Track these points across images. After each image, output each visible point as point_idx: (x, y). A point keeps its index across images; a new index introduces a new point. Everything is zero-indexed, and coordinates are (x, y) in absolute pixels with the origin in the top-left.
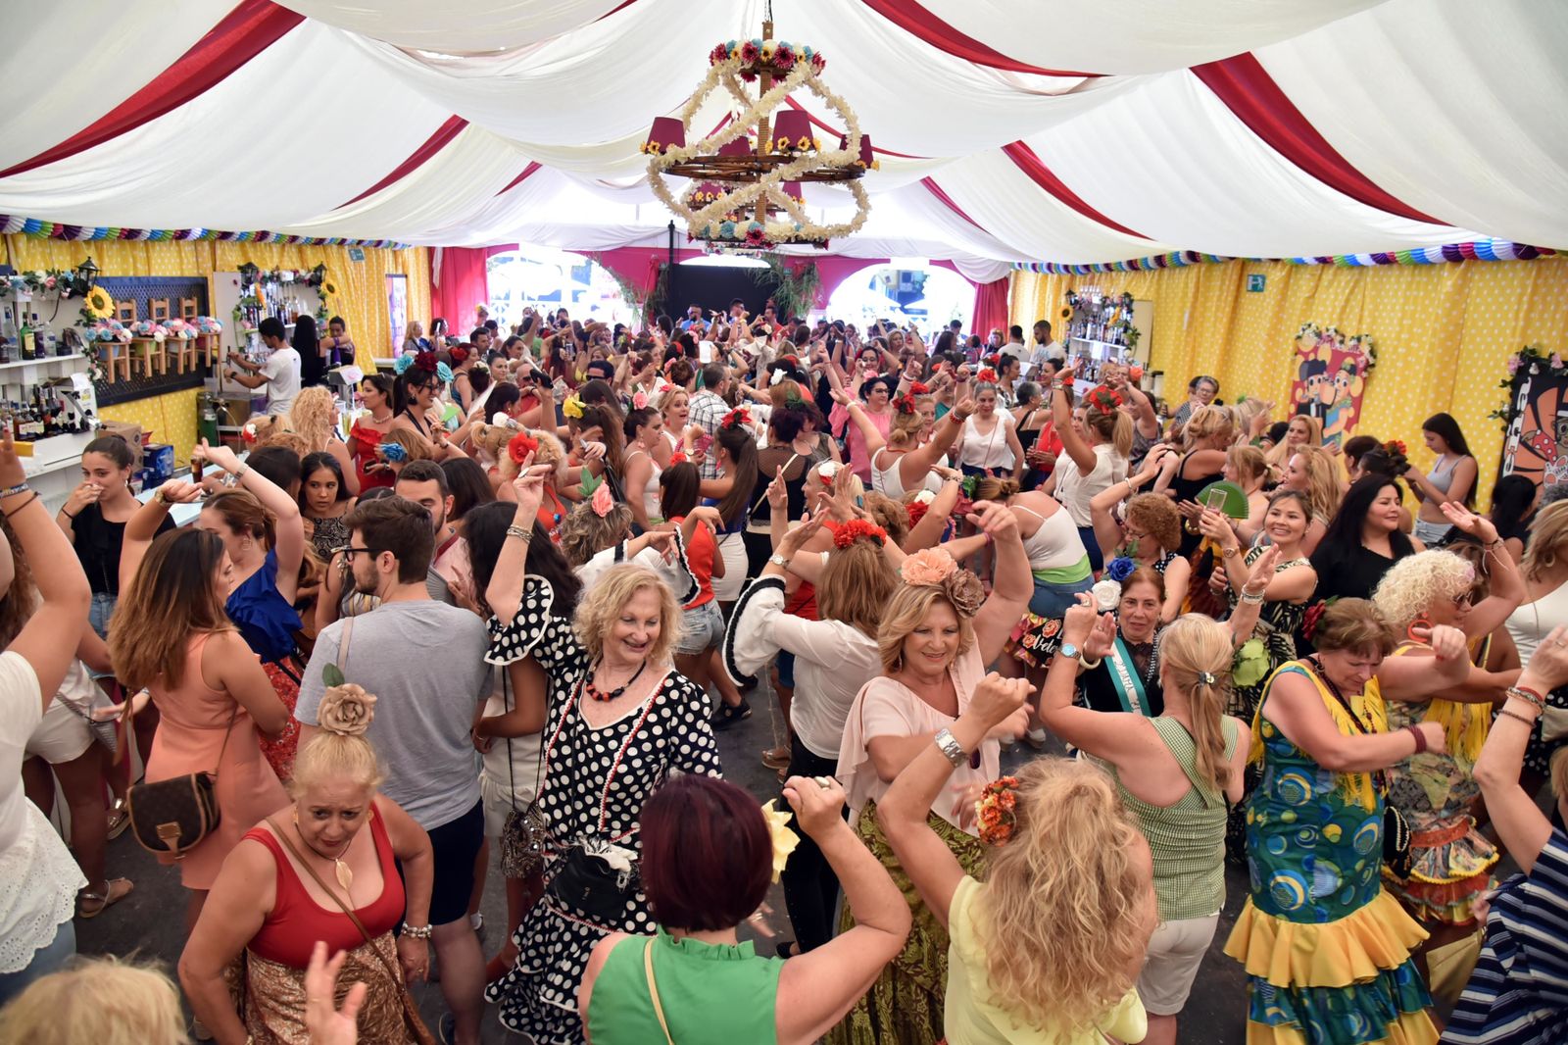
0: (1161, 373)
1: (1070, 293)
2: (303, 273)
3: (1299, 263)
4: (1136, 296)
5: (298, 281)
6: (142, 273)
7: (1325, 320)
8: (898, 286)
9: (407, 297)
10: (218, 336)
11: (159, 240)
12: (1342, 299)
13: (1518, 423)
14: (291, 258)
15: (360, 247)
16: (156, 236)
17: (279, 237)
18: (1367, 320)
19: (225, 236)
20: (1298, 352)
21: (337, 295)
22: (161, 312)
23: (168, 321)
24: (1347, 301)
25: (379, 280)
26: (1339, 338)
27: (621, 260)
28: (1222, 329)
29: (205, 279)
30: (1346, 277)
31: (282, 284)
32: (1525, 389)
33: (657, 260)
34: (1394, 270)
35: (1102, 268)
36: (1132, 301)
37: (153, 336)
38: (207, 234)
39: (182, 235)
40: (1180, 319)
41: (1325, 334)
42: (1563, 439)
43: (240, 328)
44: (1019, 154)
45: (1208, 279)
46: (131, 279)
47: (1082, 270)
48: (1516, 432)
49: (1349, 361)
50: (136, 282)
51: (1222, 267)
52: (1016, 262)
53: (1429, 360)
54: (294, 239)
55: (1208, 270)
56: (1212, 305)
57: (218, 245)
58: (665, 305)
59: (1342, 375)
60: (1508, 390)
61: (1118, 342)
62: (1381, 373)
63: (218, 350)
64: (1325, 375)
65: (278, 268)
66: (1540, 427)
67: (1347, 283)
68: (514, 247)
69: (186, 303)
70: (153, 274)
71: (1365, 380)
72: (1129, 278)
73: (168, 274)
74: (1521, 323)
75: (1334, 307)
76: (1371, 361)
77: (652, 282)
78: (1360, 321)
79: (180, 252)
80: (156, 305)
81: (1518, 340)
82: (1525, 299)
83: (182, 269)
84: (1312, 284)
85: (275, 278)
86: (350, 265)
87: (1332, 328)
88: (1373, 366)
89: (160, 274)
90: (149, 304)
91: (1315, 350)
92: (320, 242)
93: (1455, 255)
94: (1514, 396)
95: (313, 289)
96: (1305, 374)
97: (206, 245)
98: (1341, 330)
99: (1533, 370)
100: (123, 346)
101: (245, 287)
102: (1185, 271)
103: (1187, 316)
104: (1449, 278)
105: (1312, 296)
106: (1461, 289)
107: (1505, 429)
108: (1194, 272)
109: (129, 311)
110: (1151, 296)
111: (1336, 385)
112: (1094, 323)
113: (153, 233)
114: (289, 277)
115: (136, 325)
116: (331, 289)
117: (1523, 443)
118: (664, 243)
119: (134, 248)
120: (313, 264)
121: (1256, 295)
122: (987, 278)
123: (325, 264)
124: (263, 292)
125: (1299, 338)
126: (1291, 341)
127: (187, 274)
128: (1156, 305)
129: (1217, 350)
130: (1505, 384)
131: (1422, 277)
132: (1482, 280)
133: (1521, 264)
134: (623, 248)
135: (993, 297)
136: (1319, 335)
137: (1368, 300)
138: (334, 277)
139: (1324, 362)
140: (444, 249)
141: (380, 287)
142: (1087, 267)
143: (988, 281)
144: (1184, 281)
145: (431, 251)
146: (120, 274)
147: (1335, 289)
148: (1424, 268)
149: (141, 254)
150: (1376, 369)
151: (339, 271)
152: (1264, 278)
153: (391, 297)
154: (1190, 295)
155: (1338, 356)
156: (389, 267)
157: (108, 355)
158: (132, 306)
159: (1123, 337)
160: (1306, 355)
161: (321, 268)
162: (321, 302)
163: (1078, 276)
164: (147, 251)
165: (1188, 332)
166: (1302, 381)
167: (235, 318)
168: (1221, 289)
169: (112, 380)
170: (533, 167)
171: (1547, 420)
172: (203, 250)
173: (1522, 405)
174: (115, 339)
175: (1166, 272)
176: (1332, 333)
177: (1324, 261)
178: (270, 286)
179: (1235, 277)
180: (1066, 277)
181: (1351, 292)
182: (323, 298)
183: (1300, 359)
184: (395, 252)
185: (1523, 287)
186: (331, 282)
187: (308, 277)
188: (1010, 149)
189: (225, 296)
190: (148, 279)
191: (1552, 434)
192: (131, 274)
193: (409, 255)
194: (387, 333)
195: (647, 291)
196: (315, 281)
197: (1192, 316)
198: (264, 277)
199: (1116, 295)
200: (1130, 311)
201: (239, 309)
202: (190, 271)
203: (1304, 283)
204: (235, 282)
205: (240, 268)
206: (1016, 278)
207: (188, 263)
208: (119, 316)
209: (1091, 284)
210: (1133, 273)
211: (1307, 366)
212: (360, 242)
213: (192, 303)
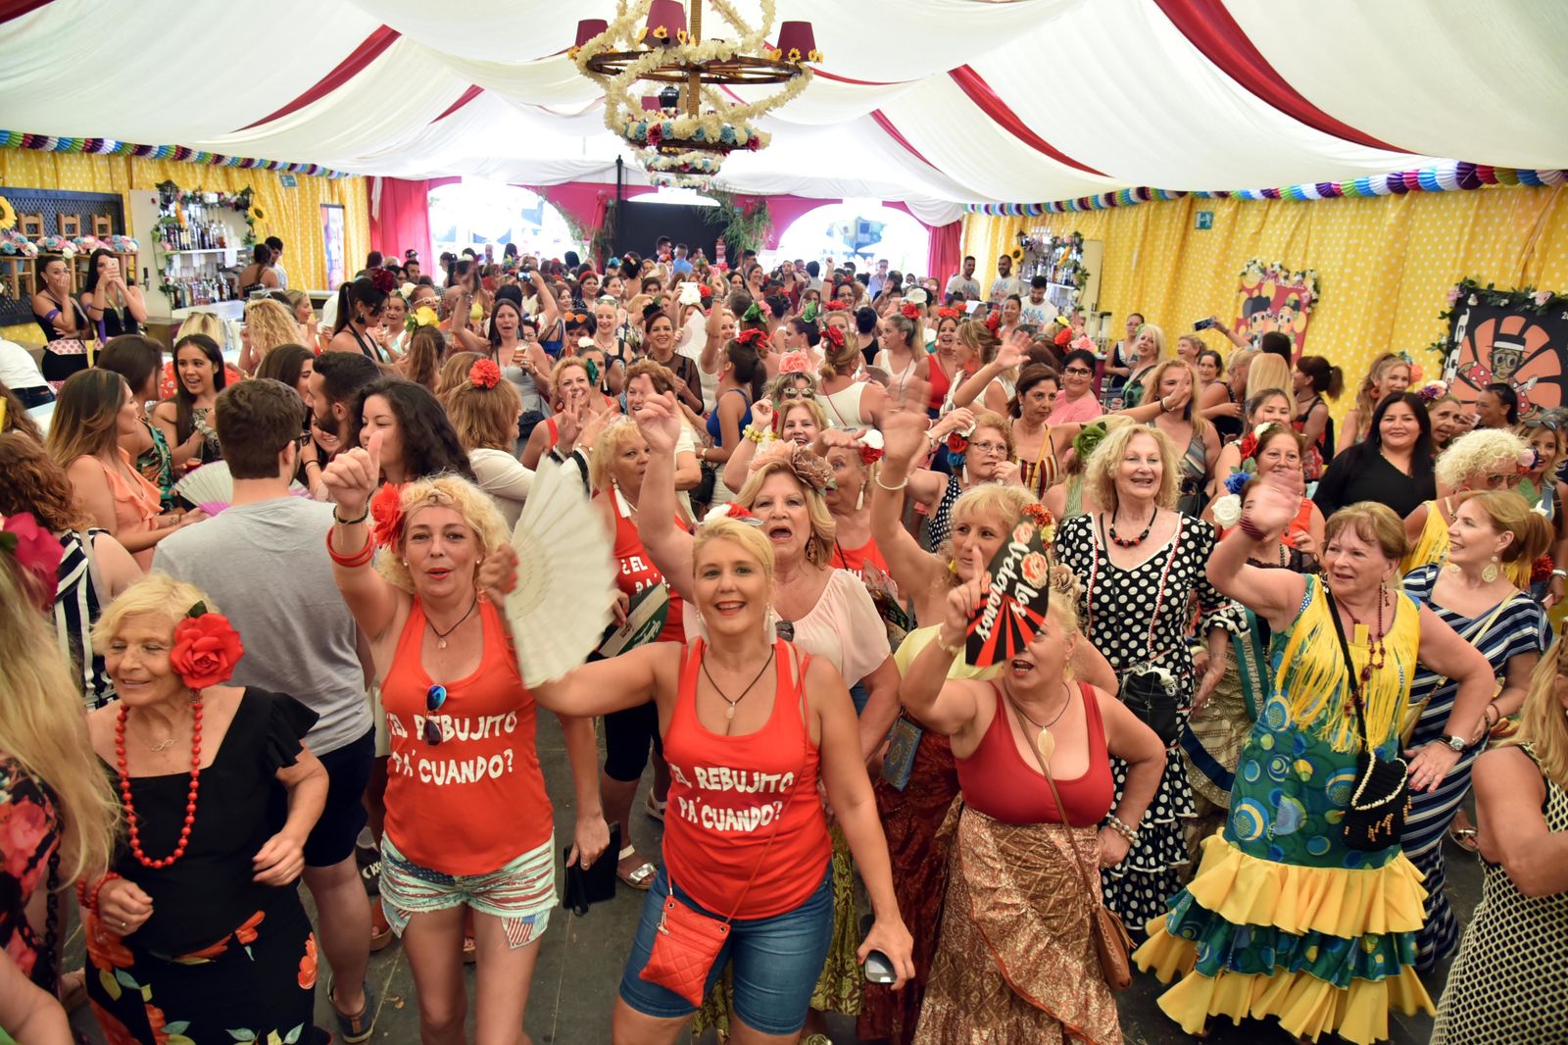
0: (1109, 314)
1: (1021, 234)
2: (228, 195)
3: (1246, 199)
4: (1086, 237)
5: (223, 203)
6: (50, 185)
7: (1271, 257)
8: (856, 237)
9: (345, 229)
10: (135, 255)
11: (69, 151)
12: (1288, 233)
13: (1455, 354)
14: (216, 180)
15: (292, 173)
16: (65, 146)
17: (202, 156)
18: (1312, 255)
19: (142, 150)
20: (1242, 289)
21: (265, 220)
22: (72, 228)
23: (79, 238)
24: (1293, 235)
25: (314, 210)
26: (1284, 273)
27: (567, 196)
28: (1169, 268)
29: (120, 197)
30: (1292, 212)
31: (206, 206)
32: (1464, 320)
33: (604, 196)
34: (1339, 205)
35: (1053, 208)
36: (1081, 241)
37: (61, 252)
38: (121, 146)
39: (94, 145)
40: (1129, 259)
41: (1269, 270)
42: (1499, 370)
43: (159, 249)
44: (966, 78)
45: (1158, 217)
46: (36, 191)
47: (1034, 211)
48: (1454, 364)
49: (1293, 297)
50: (41, 195)
51: (1172, 204)
52: (970, 203)
53: (1371, 295)
54: (219, 159)
55: (1158, 208)
56: (1160, 244)
57: (134, 161)
58: (612, 242)
59: (1286, 311)
60: (1447, 321)
61: (1067, 283)
62: (1322, 308)
63: (135, 271)
64: (1269, 311)
65: (200, 189)
66: (1476, 359)
67: (1294, 217)
68: (456, 180)
69: (99, 221)
70: (62, 188)
71: (1309, 317)
72: (1080, 218)
73: (79, 189)
74: (1462, 254)
75: (1280, 243)
76: (1315, 296)
77: (600, 218)
78: (1305, 256)
79: (92, 166)
80: (65, 221)
81: (1458, 271)
82: (1467, 230)
83: (94, 185)
84: (1259, 220)
85: (197, 198)
86: (281, 190)
87: (1277, 264)
88: (1316, 301)
89: (71, 189)
90: (58, 219)
91: (1260, 286)
92: (248, 163)
93: (1401, 186)
94: (1452, 328)
95: (240, 214)
96: (1249, 309)
97: (121, 160)
98: (1285, 266)
99: (1472, 301)
100: (29, 261)
101: (165, 207)
102: (1135, 210)
103: (1135, 256)
104: (1393, 209)
105: (1258, 233)
106: (1404, 221)
107: (1442, 362)
108: (1144, 210)
109: (36, 226)
110: (1101, 235)
111: (1280, 322)
112: (1044, 264)
113: (61, 141)
114: (212, 198)
115: (44, 240)
116: (259, 213)
117: (1460, 375)
118: (611, 179)
119: (40, 157)
120: (240, 187)
121: (1203, 233)
122: (940, 222)
123: (253, 188)
124: (185, 213)
125: (1244, 274)
126: (1237, 278)
127: (100, 190)
128: (1106, 245)
129: (1164, 289)
130: (1444, 315)
131: (1367, 209)
132: (1425, 210)
133: (1464, 195)
134: (570, 183)
135: (947, 239)
136: (1264, 271)
137: (1313, 234)
138: (263, 203)
139: (1268, 298)
140: (384, 179)
141: (314, 217)
142: (1038, 206)
143: (940, 224)
144: (1133, 220)
145: (370, 180)
146: (25, 186)
147: (1282, 221)
148: (1369, 201)
149: (48, 166)
150: (1319, 304)
151: (268, 195)
152: (1212, 215)
153: (326, 228)
154: (1139, 234)
155: (1282, 292)
156: (324, 196)
157: (10, 270)
158: (39, 220)
159: (1073, 278)
160: (1250, 291)
161: (247, 192)
162: (248, 228)
163: (1030, 218)
164: (55, 164)
165: (1137, 273)
166: (1246, 318)
167: (154, 239)
168: (1170, 228)
169: (17, 296)
170: (474, 92)
171: (1483, 352)
172: (118, 166)
173: (1460, 336)
174: (19, 253)
175: (1116, 211)
176: (1277, 268)
177: (1271, 195)
178: (192, 207)
179: (1183, 214)
180: (1018, 219)
181: (1297, 227)
182: (250, 223)
183: (1245, 296)
184: (330, 181)
185: (1465, 217)
186: (260, 207)
187: (234, 200)
188: (956, 74)
189: (142, 214)
190: (56, 192)
191: (1488, 366)
192: (38, 186)
193: (346, 185)
194: (323, 265)
195: (594, 228)
196: (241, 206)
197: (1140, 256)
198: (185, 197)
199: (1066, 236)
200: (1080, 251)
201: (158, 229)
202: (103, 187)
203: (1251, 219)
204: (153, 201)
205: (158, 186)
206: (969, 222)
207: (102, 178)
208: (25, 229)
209: (1043, 224)
210: (1084, 213)
211: (1250, 303)
212: (293, 166)
213: (107, 221)
